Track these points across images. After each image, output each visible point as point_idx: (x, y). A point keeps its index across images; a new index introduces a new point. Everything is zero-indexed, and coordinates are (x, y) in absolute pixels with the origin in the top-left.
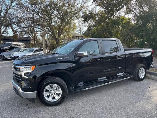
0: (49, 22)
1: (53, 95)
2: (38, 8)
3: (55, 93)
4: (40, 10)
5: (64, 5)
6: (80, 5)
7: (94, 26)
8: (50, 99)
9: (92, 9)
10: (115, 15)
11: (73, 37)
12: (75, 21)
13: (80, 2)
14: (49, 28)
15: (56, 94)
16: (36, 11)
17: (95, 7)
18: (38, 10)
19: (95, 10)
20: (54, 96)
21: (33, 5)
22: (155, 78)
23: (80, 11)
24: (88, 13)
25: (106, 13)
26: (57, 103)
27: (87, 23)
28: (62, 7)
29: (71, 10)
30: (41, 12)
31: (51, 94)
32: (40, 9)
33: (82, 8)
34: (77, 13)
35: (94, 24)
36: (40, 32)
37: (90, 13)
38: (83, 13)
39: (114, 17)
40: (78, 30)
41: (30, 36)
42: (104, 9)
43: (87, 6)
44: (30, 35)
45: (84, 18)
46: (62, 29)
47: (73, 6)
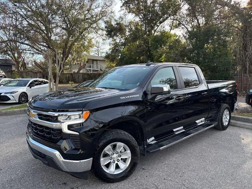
0: (47, 35)
1: (116, 162)
2: (25, 9)
3: (120, 159)
4: (29, 13)
5: (72, 7)
6: (100, 9)
7: (124, 44)
8: (112, 170)
9: (121, 18)
10: (156, 28)
11: (87, 62)
12: (91, 36)
13: (101, 5)
14: (45, 44)
15: (121, 161)
16: (22, 13)
17: (125, 15)
18: (25, 13)
19: (124, 19)
20: (118, 163)
21: (16, 2)
22: (241, 124)
23: (99, 20)
24: (113, 23)
25: (141, 25)
26: (123, 177)
27: (111, 39)
28: (70, 10)
29: (85, 16)
30: (32, 15)
31: (112, 161)
32: (29, 11)
33: (103, 13)
34: (95, 22)
35: (123, 41)
36: (29, 52)
37: (117, 24)
38: (106, 22)
39: (155, 31)
40: (94, 50)
41: (10, 58)
42: (140, 18)
43: (112, 12)
44: (9, 55)
45: (107, 31)
46: (71, 47)
47: (88, 11)
